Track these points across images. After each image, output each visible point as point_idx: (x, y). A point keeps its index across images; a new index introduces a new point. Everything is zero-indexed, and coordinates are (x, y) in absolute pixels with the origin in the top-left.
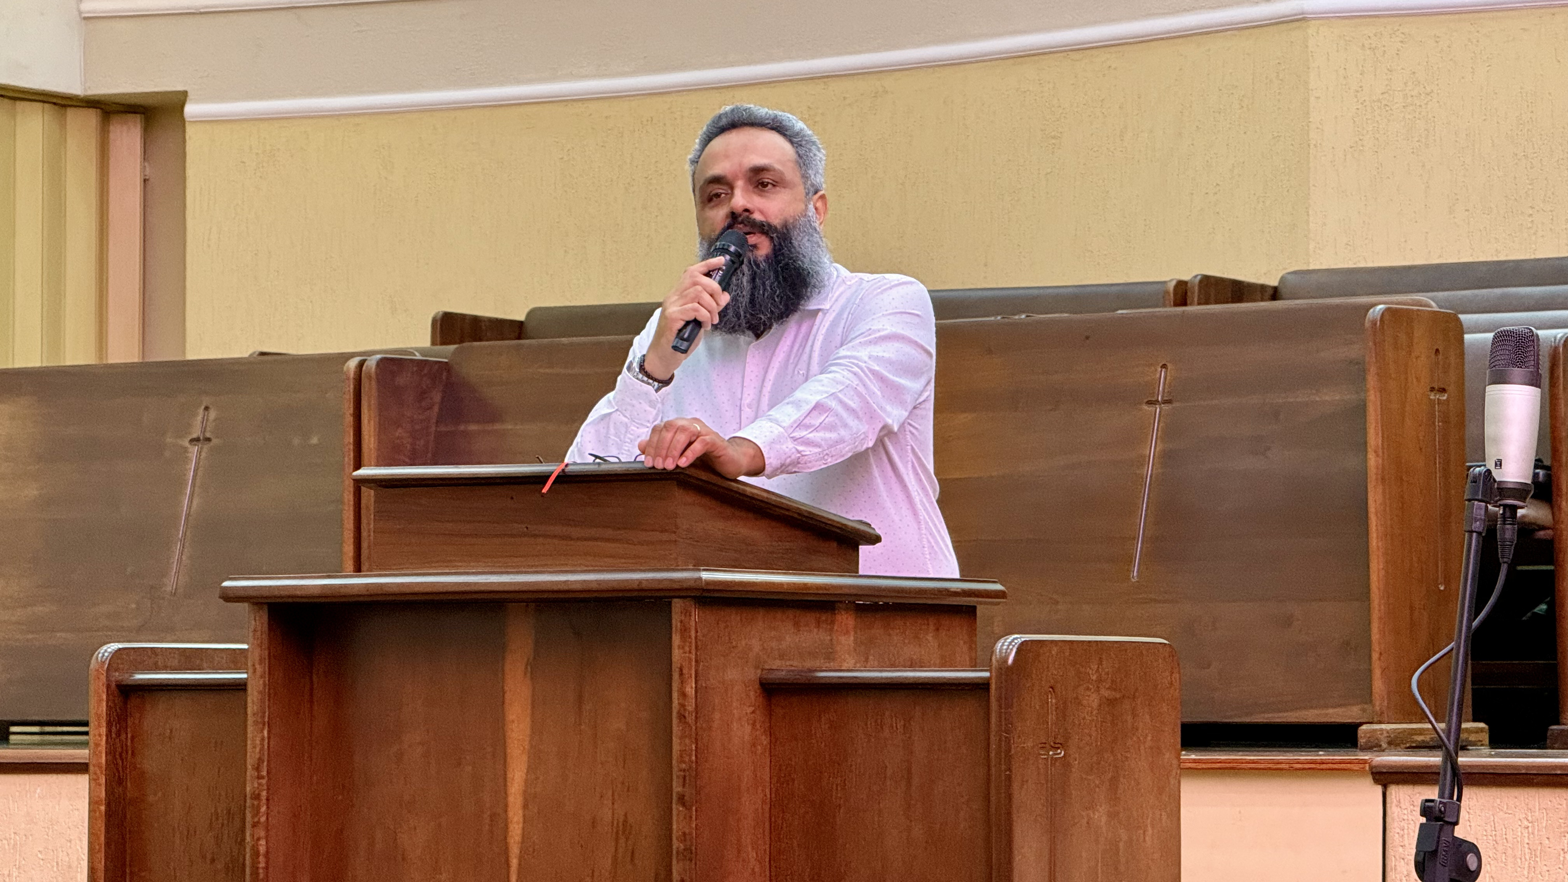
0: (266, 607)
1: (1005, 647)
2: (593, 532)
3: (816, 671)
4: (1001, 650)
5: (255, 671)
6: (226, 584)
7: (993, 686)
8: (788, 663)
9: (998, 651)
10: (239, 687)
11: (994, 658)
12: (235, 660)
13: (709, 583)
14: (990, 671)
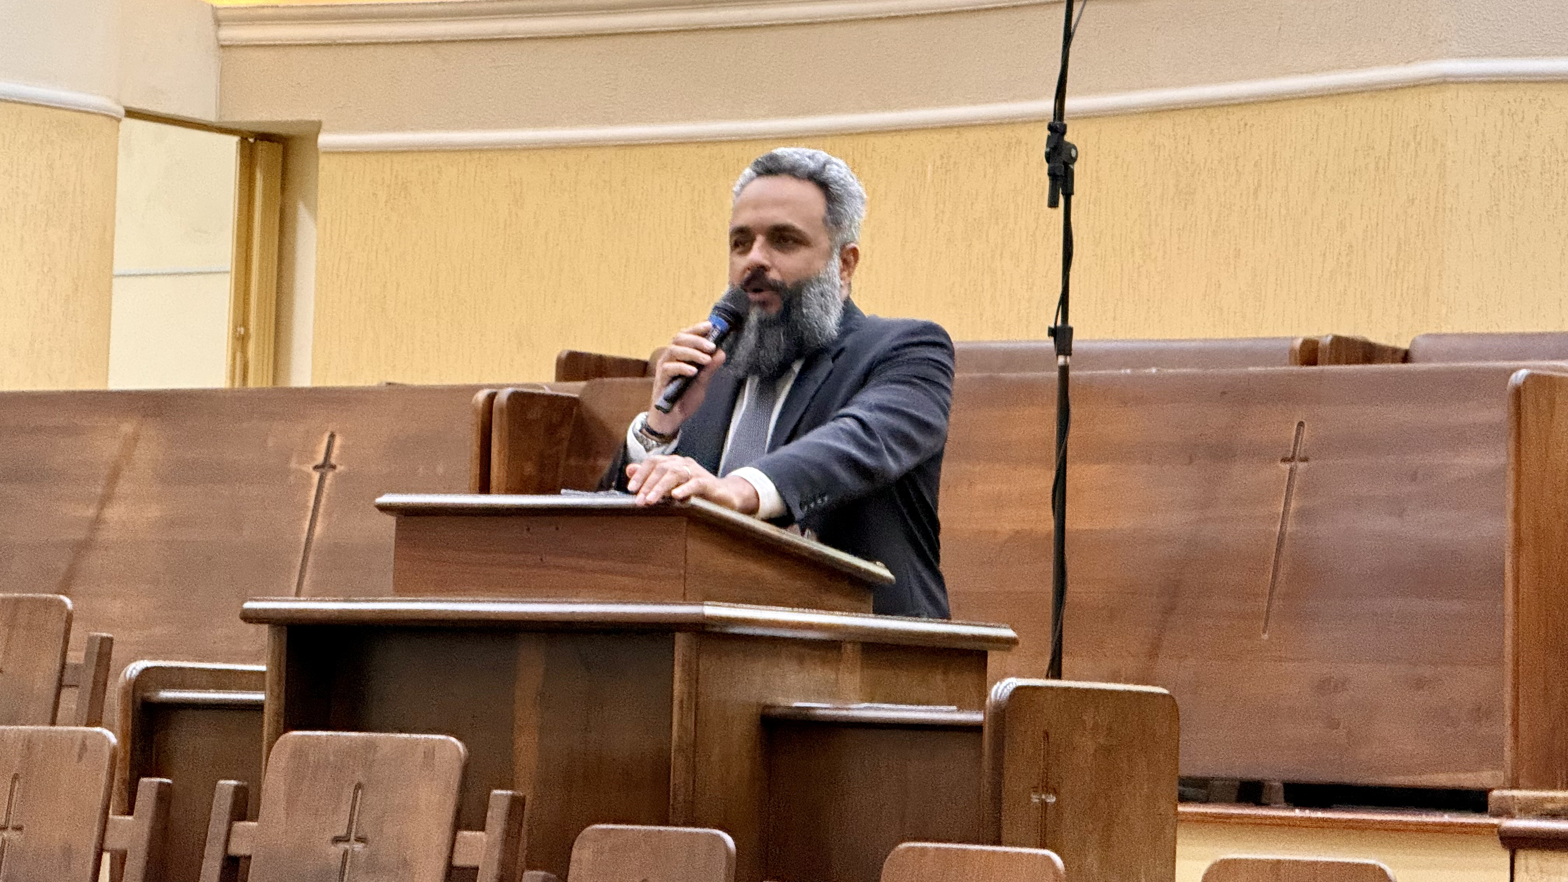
0: (285, 628)
1: (1000, 691)
2: (604, 564)
3: (816, 709)
4: (997, 691)
5: (272, 691)
6: (248, 605)
7: (986, 730)
8: (788, 701)
9: (993, 695)
10: (257, 707)
11: (988, 701)
13: (711, 618)
14: (985, 714)
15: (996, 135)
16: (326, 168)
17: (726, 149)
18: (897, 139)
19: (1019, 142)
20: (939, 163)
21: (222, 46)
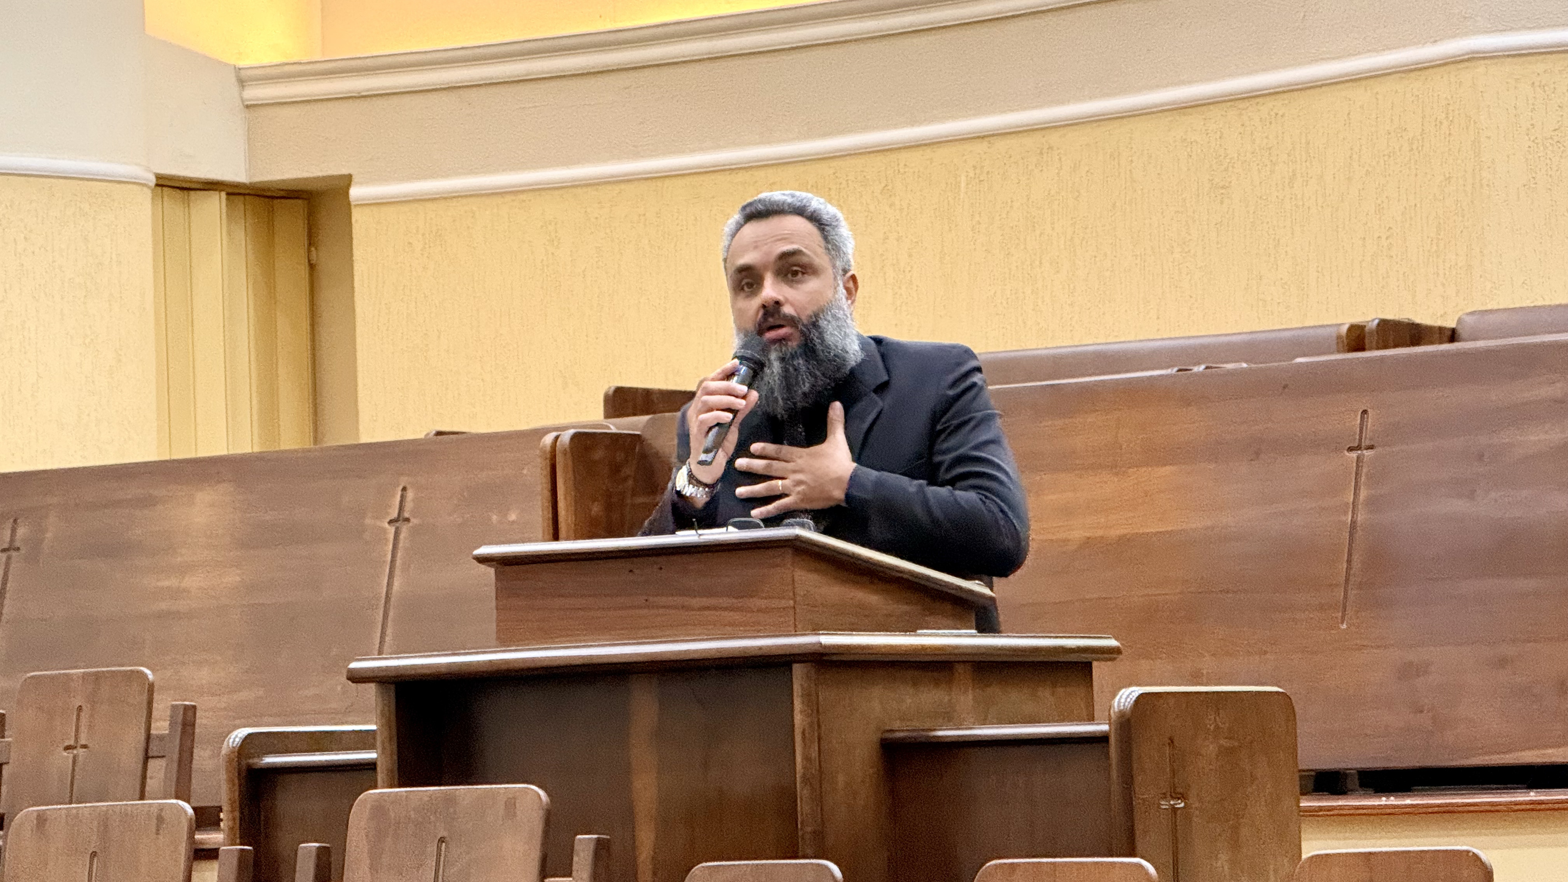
0: (393, 687)
1: (1123, 700)
2: (712, 601)
3: (935, 730)
4: (1119, 702)
5: (384, 748)
6: (354, 665)
7: (1113, 740)
8: (908, 723)
9: (1116, 704)
10: (370, 766)
11: (1112, 711)
12: (362, 740)
13: (825, 647)
14: (1110, 724)
16: (360, 221)
18: (928, 151)
19: (1050, 148)
20: (972, 175)
21: (247, 107)
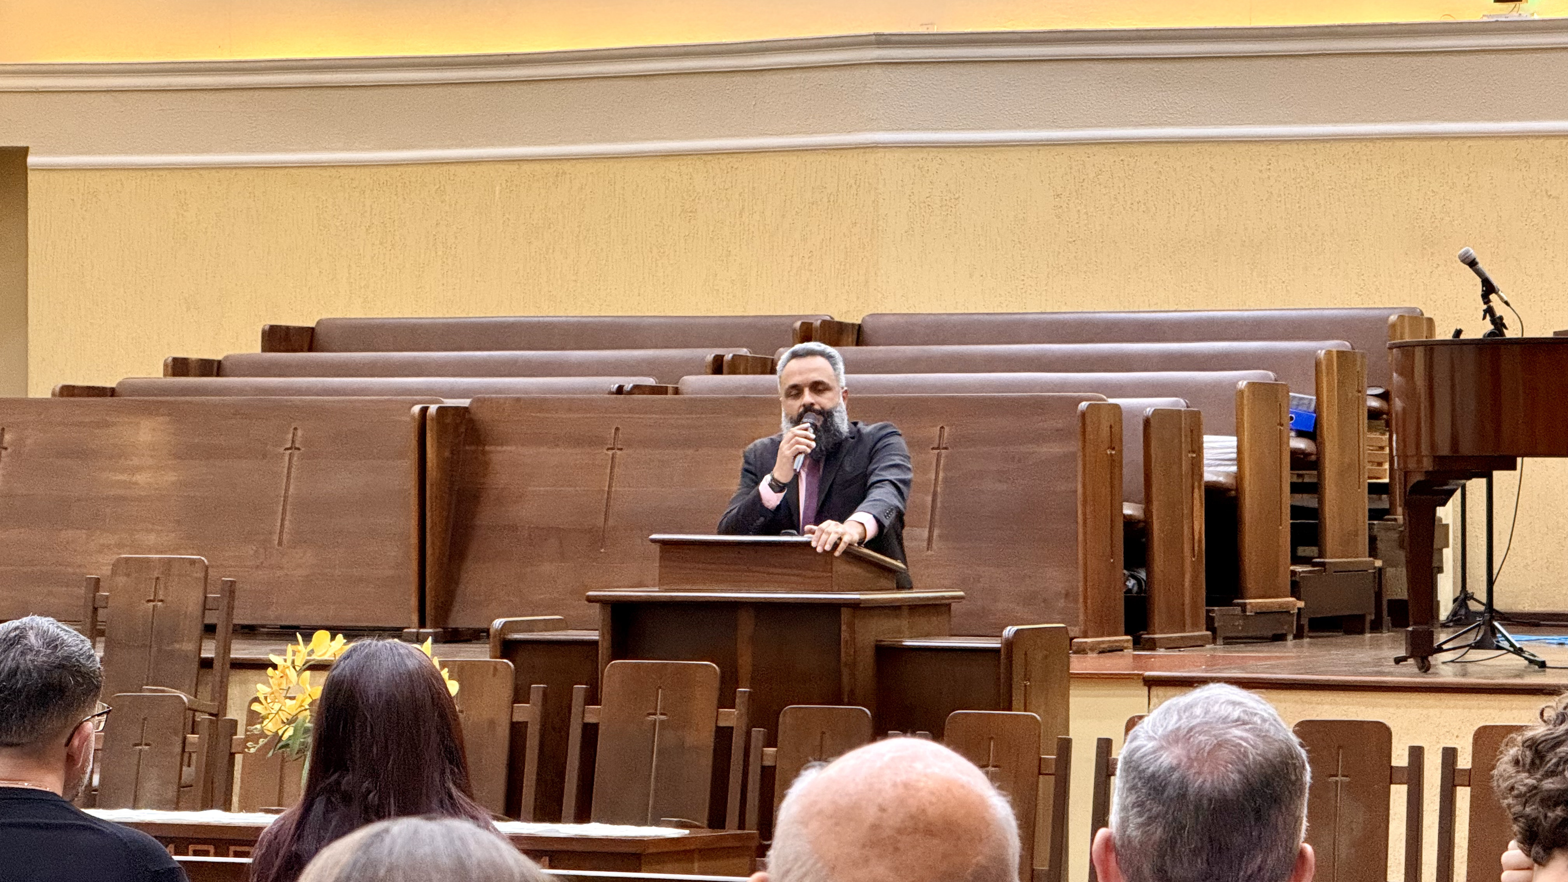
0: (609, 604)
1: (1009, 632)
6: (588, 593)
7: (1003, 651)
9: (1005, 634)
11: (1003, 637)
14: (1002, 643)
15: (547, 167)
16: (34, 180)
17: (343, 171)
18: (473, 168)
19: (564, 173)
20: (504, 186)
